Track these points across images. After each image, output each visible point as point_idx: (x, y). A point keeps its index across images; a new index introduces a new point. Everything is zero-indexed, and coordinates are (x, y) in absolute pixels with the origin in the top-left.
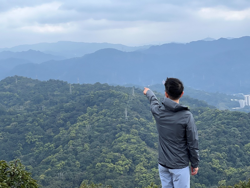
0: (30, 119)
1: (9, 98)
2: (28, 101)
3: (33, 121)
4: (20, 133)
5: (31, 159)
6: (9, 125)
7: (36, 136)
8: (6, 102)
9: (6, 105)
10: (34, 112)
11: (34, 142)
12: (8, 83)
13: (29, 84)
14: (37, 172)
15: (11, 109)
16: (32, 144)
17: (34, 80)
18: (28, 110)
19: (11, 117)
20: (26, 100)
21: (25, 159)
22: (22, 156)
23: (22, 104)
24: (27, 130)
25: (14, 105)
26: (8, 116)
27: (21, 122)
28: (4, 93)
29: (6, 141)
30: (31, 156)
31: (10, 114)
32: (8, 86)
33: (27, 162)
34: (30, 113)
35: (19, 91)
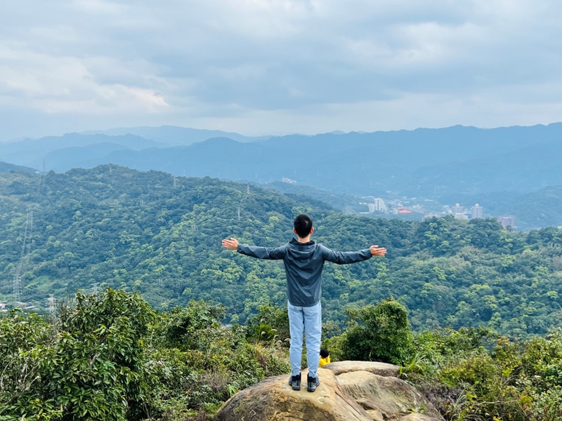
0: (126, 215)
1: (102, 189)
2: (124, 195)
3: (129, 217)
4: (112, 231)
5: (125, 262)
6: (100, 221)
7: (132, 235)
8: (97, 194)
9: (98, 197)
10: (131, 207)
11: (130, 242)
12: (100, 172)
13: (125, 175)
14: (131, 276)
15: (104, 203)
16: (127, 244)
17: (131, 170)
18: (124, 205)
19: (103, 211)
20: (121, 193)
21: (119, 262)
22: (115, 258)
23: (116, 197)
24: (121, 228)
25: (106, 198)
26: (99, 211)
27: (115, 218)
28: (96, 183)
29: (96, 239)
30: (125, 258)
31: (103, 208)
32: (101, 176)
33: (120, 265)
34: (126, 208)
35: (113, 181)
